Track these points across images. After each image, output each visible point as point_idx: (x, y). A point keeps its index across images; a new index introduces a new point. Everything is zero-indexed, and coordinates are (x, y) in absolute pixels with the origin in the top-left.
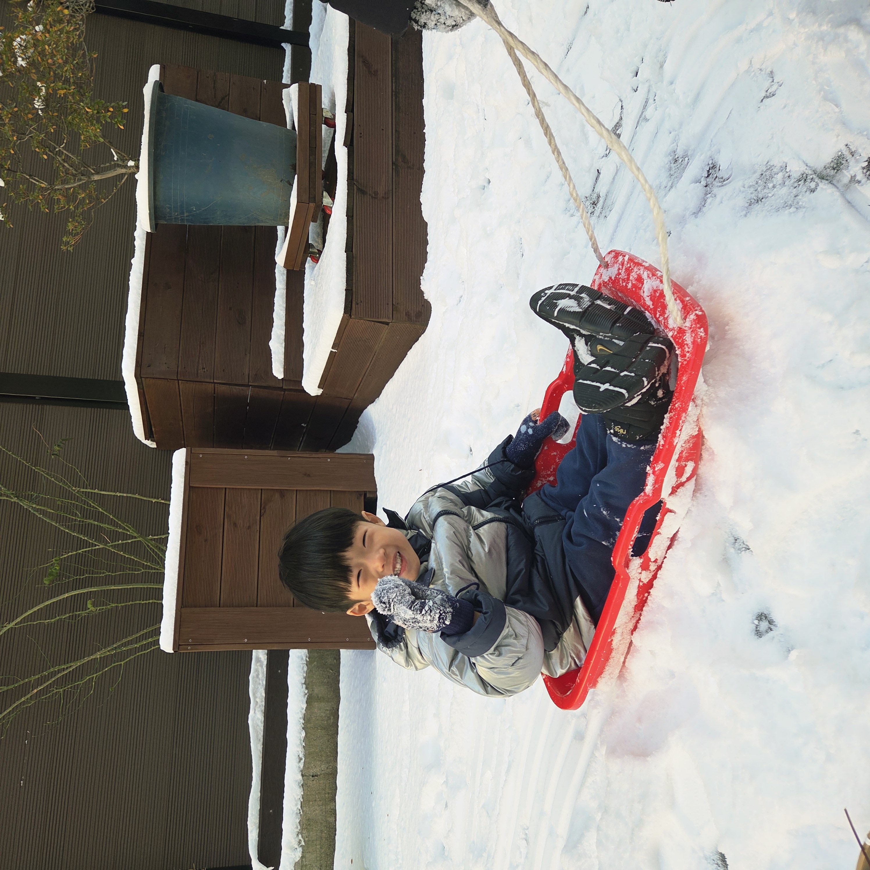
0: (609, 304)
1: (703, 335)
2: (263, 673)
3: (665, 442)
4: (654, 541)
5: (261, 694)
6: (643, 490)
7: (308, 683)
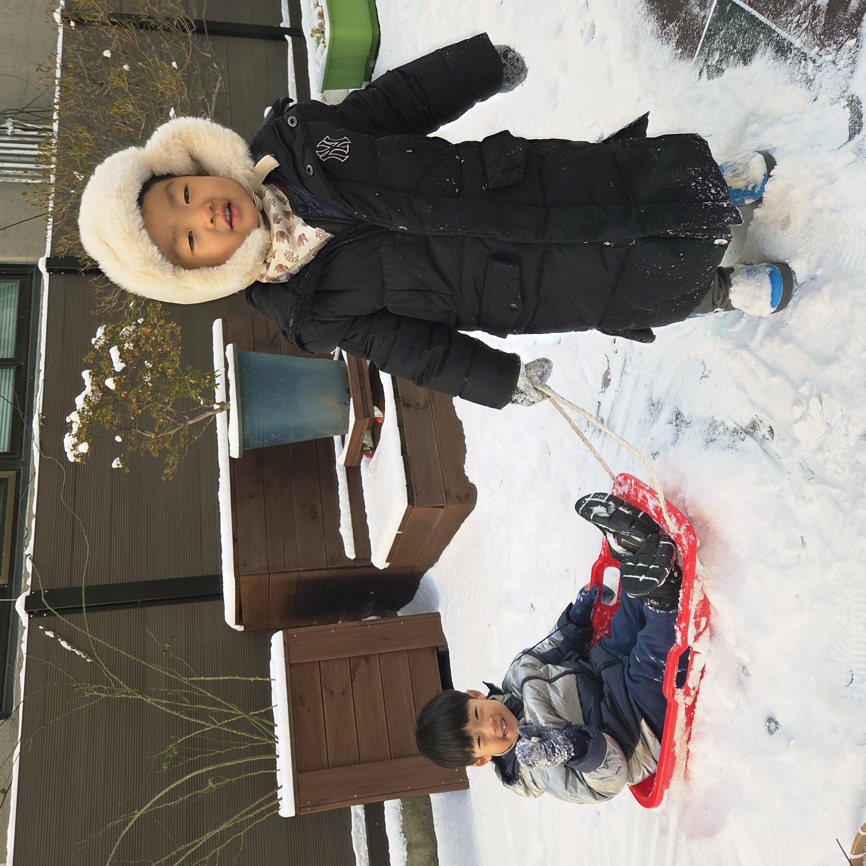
0: (628, 510)
1: (693, 539)
2: (363, 828)
3: (683, 608)
4: (690, 675)
5: (364, 847)
6: (675, 642)
7: (405, 832)
